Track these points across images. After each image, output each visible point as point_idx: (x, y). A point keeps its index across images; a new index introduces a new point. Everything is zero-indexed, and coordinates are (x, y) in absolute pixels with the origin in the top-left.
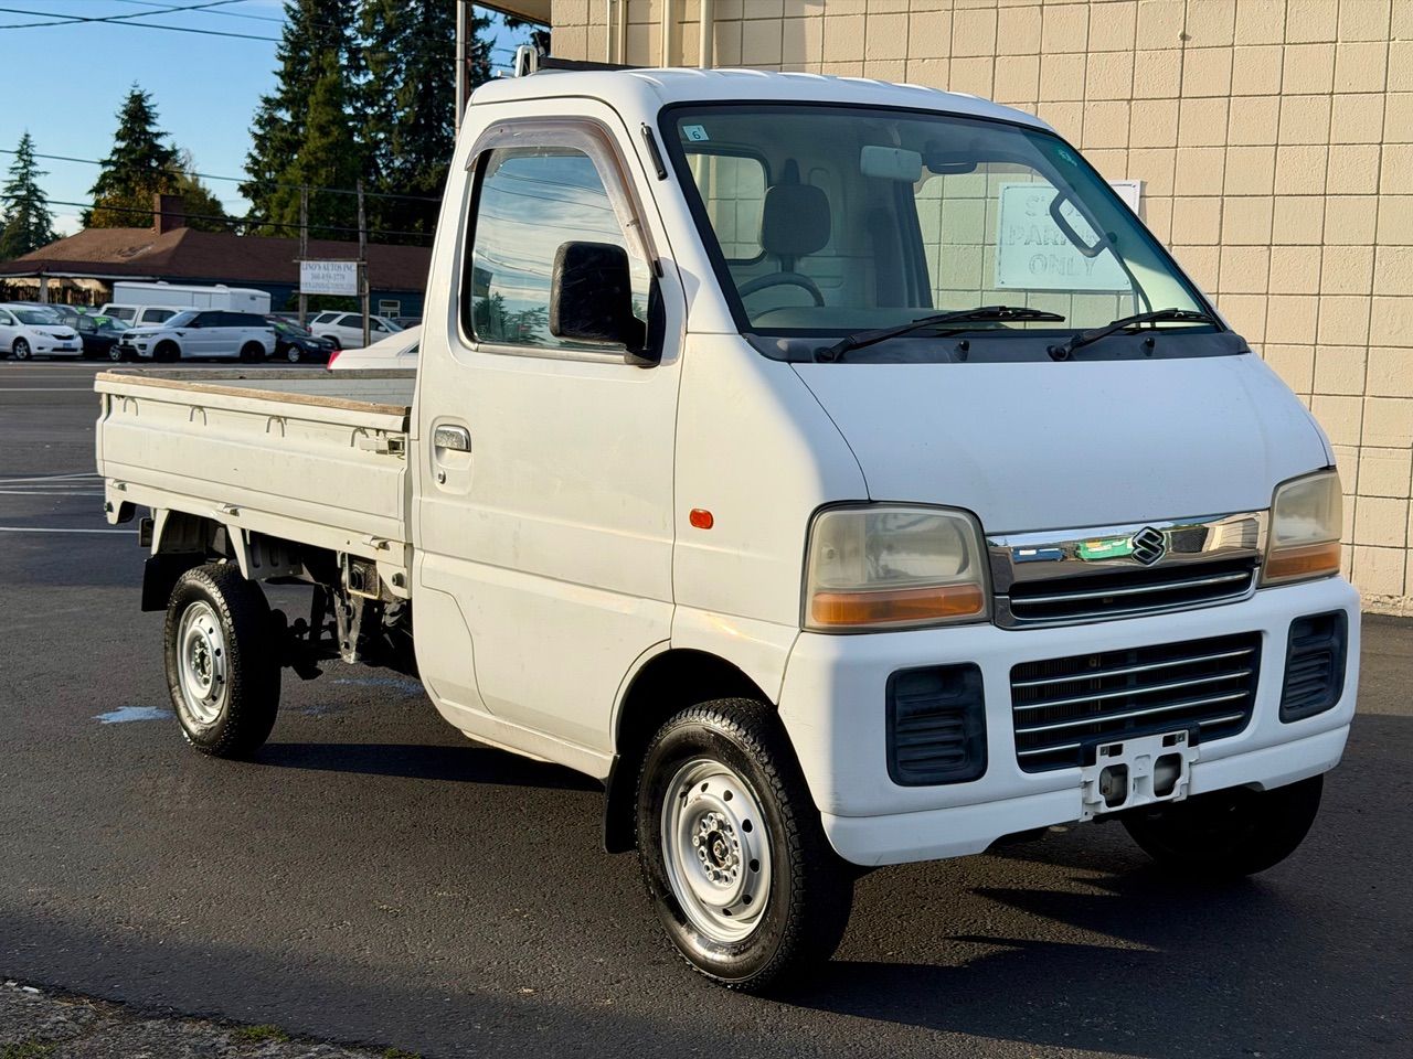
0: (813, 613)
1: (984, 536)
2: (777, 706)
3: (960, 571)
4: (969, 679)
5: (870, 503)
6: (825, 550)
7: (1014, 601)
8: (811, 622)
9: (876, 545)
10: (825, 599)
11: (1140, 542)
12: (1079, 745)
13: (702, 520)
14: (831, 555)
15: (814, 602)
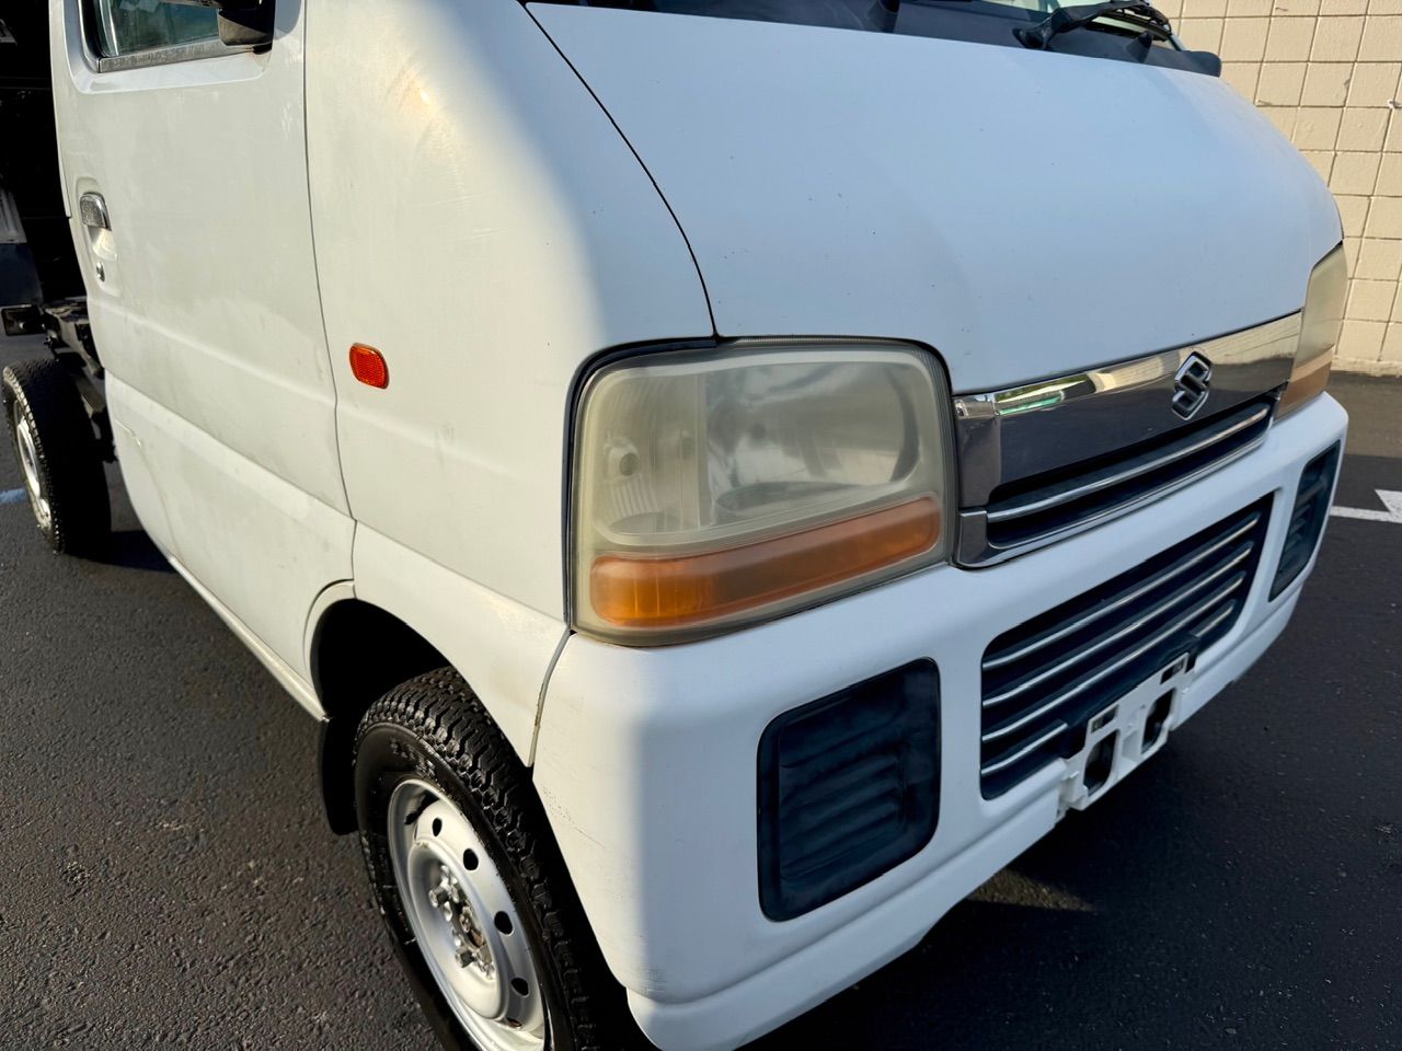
0: (593, 602)
1: (952, 396)
2: (531, 770)
3: (900, 473)
4: (916, 687)
5: (717, 344)
6: (617, 454)
7: (992, 516)
8: (587, 614)
9: (727, 425)
10: (615, 570)
11: (1185, 379)
12: (1064, 726)
13: (370, 367)
14: (629, 466)
15: (594, 577)
